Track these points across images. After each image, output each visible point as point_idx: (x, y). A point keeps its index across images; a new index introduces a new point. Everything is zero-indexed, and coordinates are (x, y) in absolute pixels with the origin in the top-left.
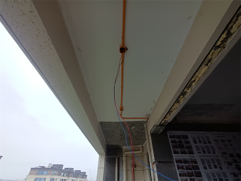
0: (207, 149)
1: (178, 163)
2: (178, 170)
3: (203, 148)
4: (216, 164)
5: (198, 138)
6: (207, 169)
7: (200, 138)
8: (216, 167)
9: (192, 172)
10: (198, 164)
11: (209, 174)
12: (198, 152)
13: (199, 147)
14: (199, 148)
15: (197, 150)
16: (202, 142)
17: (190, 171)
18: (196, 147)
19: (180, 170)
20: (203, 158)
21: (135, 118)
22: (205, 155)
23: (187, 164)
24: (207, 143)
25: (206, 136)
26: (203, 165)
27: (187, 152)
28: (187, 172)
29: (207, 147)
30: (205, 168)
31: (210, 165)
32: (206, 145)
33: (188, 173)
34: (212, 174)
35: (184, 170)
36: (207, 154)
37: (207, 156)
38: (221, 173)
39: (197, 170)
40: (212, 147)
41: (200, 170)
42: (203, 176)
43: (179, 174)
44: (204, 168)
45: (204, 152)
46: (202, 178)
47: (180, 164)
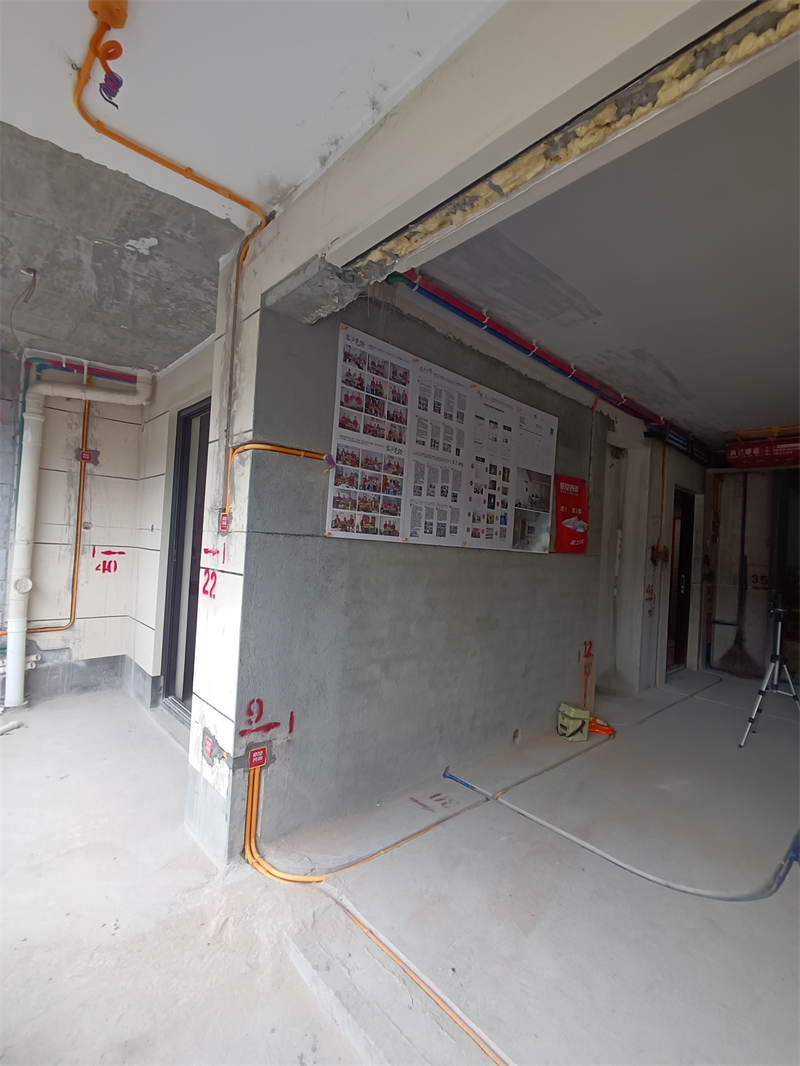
0: (446, 438)
1: (345, 464)
2: (335, 484)
3: (436, 430)
4: (450, 485)
5: (438, 393)
6: (420, 494)
7: (444, 393)
8: (444, 492)
9: (376, 498)
10: (404, 477)
11: (421, 509)
12: (420, 439)
13: (428, 423)
14: (426, 427)
15: (418, 430)
16: (442, 411)
17: (370, 494)
18: (420, 421)
19: (343, 486)
20: (422, 460)
21: (188, 173)
22: (433, 452)
23: (369, 472)
24: (455, 417)
25: (459, 394)
26: (415, 482)
27: (386, 433)
28: (362, 497)
29: (448, 429)
30: (418, 491)
31: (433, 484)
32: (448, 422)
33: (363, 500)
34: (427, 509)
35: (355, 489)
36: (440, 453)
37: (438, 459)
38: (449, 510)
39: (395, 493)
40: (461, 433)
41: (401, 494)
42: (401, 513)
43: (335, 498)
44: (414, 491)
45: (434, 444)
46: (397, 517)
47: (348, 469)
